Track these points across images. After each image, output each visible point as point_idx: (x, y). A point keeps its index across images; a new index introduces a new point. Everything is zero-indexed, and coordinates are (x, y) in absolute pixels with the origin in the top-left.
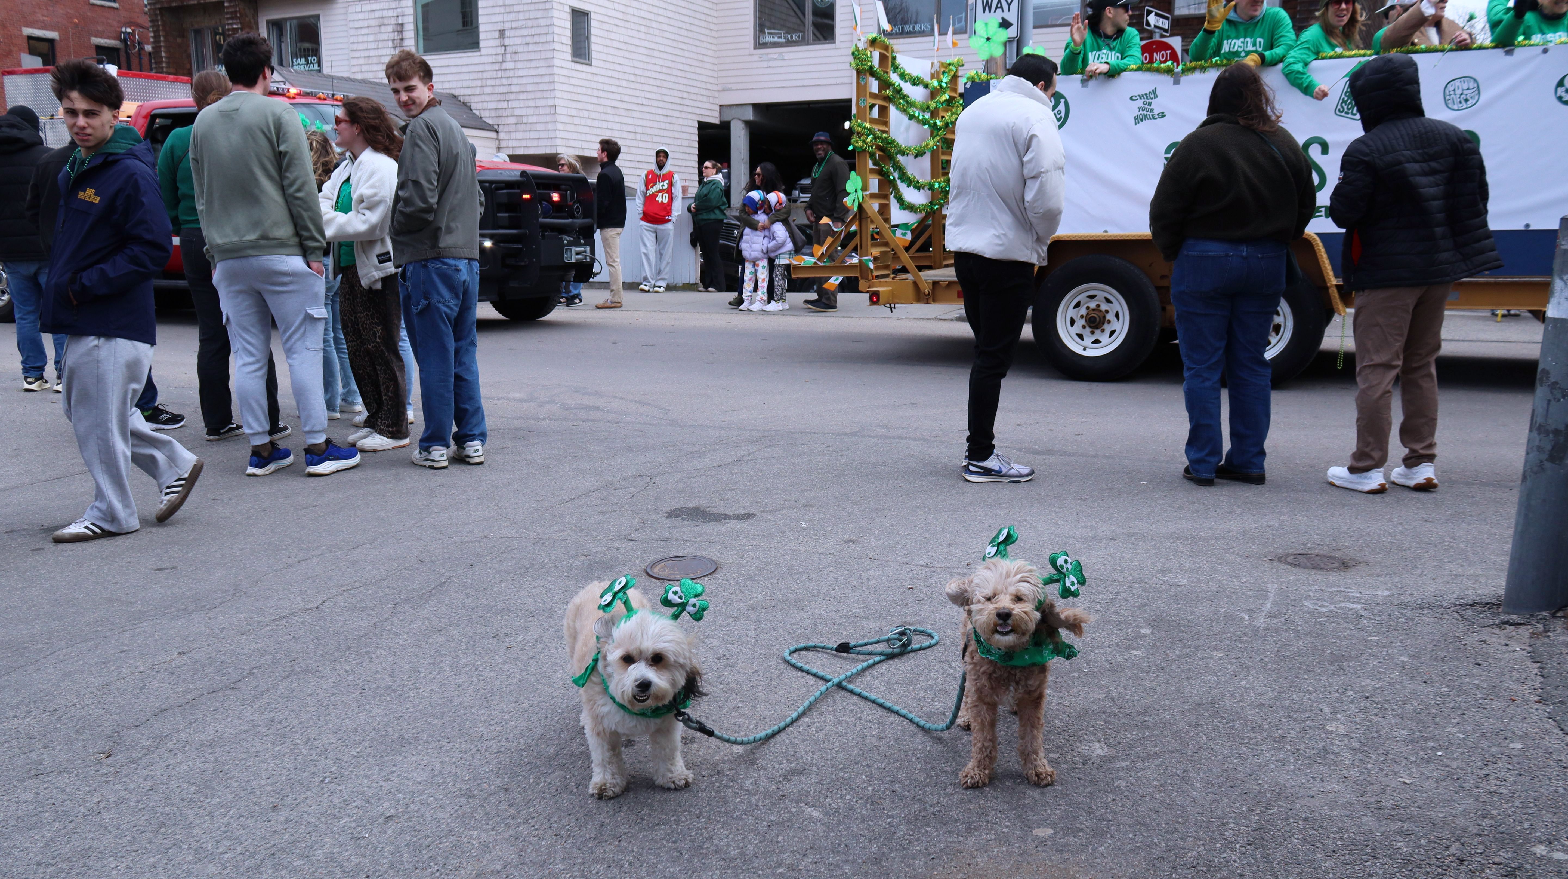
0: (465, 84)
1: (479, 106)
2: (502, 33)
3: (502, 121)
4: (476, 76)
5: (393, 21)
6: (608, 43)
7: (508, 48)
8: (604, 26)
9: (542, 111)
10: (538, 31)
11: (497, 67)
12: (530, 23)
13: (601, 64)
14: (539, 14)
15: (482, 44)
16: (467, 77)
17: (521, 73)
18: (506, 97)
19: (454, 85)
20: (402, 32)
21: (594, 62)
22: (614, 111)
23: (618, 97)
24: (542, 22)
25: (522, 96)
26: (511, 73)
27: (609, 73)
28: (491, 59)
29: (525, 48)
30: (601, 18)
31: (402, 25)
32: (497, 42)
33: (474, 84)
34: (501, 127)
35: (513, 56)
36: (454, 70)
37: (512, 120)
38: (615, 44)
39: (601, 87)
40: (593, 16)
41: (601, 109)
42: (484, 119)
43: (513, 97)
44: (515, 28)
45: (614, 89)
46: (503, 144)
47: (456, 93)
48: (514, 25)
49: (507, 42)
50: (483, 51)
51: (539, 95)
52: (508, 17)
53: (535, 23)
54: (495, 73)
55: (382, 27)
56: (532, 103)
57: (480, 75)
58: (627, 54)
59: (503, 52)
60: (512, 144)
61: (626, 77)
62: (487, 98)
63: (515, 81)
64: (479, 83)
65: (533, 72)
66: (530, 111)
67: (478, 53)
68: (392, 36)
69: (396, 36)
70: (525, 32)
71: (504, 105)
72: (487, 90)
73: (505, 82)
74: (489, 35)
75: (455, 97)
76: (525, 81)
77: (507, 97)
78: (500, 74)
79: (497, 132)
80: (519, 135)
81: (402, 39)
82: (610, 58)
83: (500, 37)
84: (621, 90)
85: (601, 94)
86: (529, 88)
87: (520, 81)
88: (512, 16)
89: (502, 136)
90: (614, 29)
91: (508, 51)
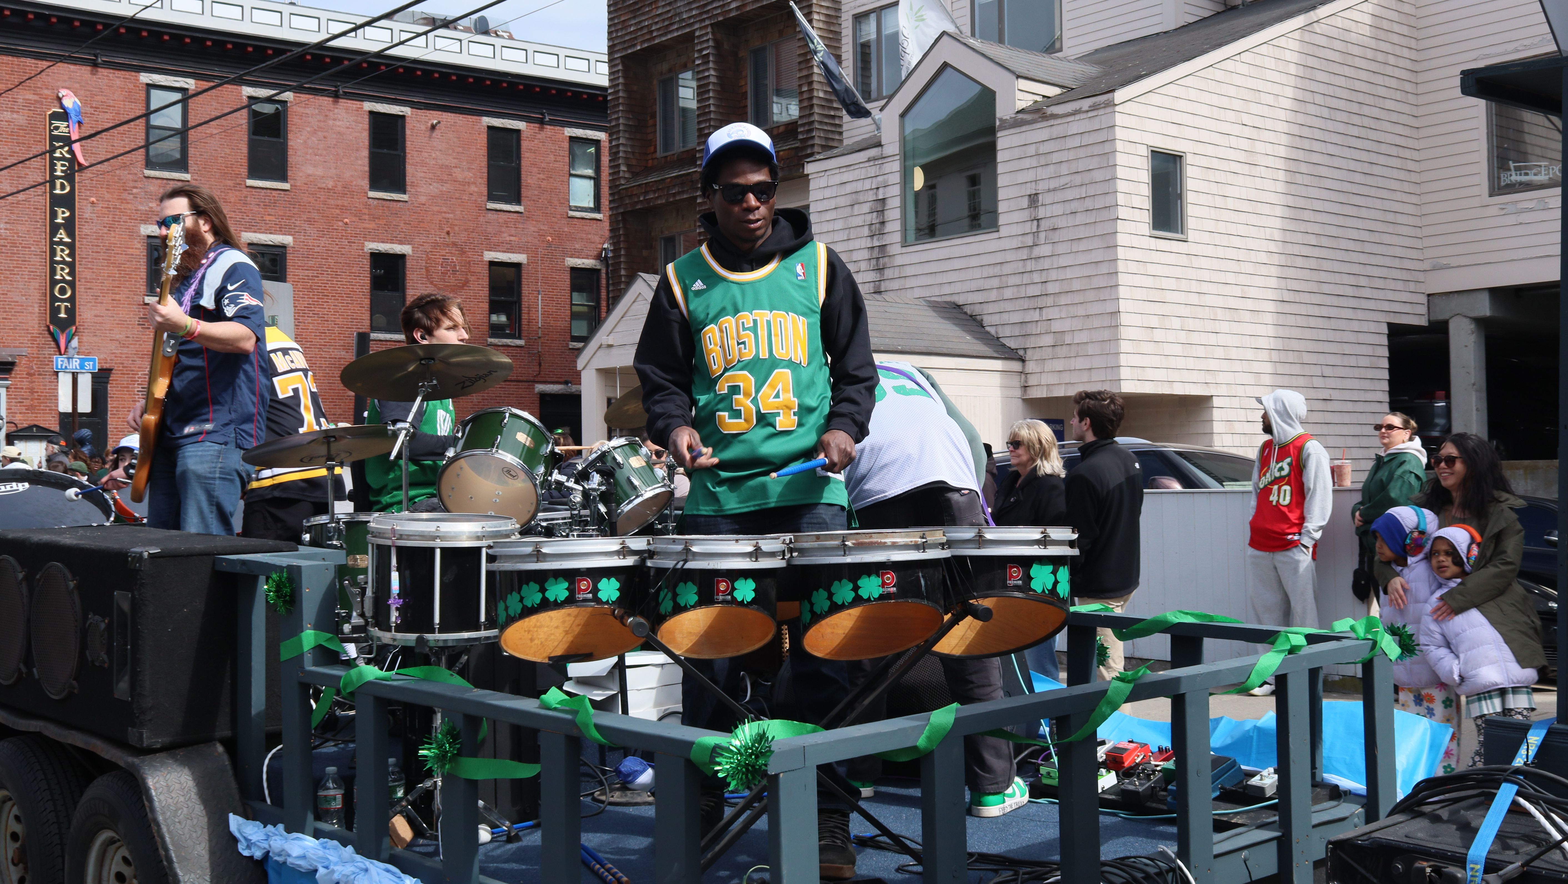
0: (974, 286)
1: (995, 319)
2: (1033, 199)
3: (1030, 343)
4: (991, 271)
5: (871, 196)
6: (1219, 202)
7: (1042, 223)
8: (1212, 176)
9: (1097, 322)
10: (1091, 190)
11: (1024, 254)
12: (1078, 179)
13: (1206, 238)
14: (1094, 163)
15: (1002, 220)
16: (977, 273)
17: (1063, 261)
18: (1037, 301)
19: (956, 288)
20: (883, 211)
21: (1191, 235)
22: (1228, 315)
23: (1237, 291)
24: (1098, 175)
25: (1064, 300)
26: (1046, 263)
27: (1220, 252)
28: (1015, 243)
29: (1071, 221)
30: (1205, 162)
31: (883, 200)
32: (1025, 215)
33: (988, 284)
34: (1029, 352)
35: (1051, 233)
36: (957, 264)
37: (1048, 340)
38: (1231, 204)
39: (1205, 275)
40: (1189, 159)
41: (1205, 313)
42: (1001, 340)
43: (1049, 301)
44: (1054, 190)
45: (1230, 277)
46: (1032, 381)
47: (960, 300)
48: (1053, 184)
49: (1041, 212)
50: (1004, 231)
51: (1091, 295)
52: (1042, 173)
53: (1087, 178)
54: (1021, 264)
55: (856, 207)
56: (1081, 311)
57: (997, 270)
58: (1253, 220)
59: (1034, 230)
60: (1046, 379)
61: (1253, 257)
62: (1008, 306)
63: (1053, 275)
64: (996, 282)
65: (1082, 259)
66: (1076, 324)
67: (995, 235)
68: (868, 218)
69: (874, 218)
70: (1070, 194)
71: (1035, 316)
72: (1008, 293)
73: (1036, 278)
74: (1013, 205)
75: (959, 306)
76: (1069, 273)
77: (1041, 302)
78: (1031, 265)
79: (1023, 360)
80: (1059, 365)
81: (883, 223)
82: (1221, 227)
83: (1029, 207)
84: (1242, 280)
85: (1205, 287)
86: (1076, 286)
87: (1062, 275)
88: (1050, 171)
89: (1031, 366)
90: (1231, 178)
91: (1042, 229)
